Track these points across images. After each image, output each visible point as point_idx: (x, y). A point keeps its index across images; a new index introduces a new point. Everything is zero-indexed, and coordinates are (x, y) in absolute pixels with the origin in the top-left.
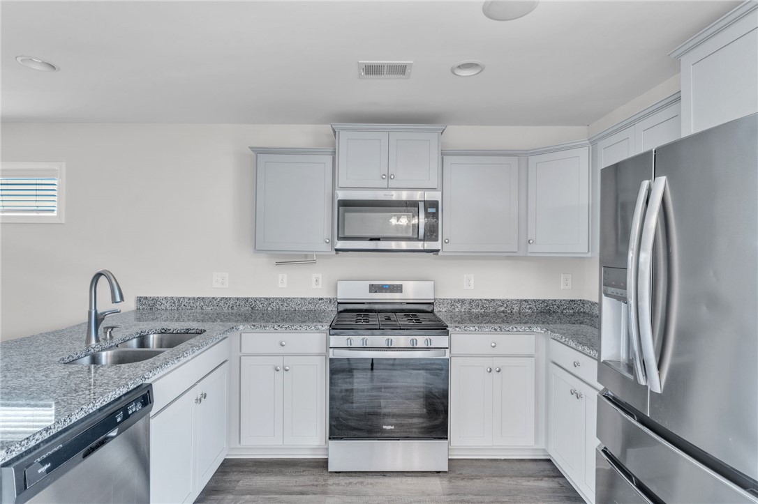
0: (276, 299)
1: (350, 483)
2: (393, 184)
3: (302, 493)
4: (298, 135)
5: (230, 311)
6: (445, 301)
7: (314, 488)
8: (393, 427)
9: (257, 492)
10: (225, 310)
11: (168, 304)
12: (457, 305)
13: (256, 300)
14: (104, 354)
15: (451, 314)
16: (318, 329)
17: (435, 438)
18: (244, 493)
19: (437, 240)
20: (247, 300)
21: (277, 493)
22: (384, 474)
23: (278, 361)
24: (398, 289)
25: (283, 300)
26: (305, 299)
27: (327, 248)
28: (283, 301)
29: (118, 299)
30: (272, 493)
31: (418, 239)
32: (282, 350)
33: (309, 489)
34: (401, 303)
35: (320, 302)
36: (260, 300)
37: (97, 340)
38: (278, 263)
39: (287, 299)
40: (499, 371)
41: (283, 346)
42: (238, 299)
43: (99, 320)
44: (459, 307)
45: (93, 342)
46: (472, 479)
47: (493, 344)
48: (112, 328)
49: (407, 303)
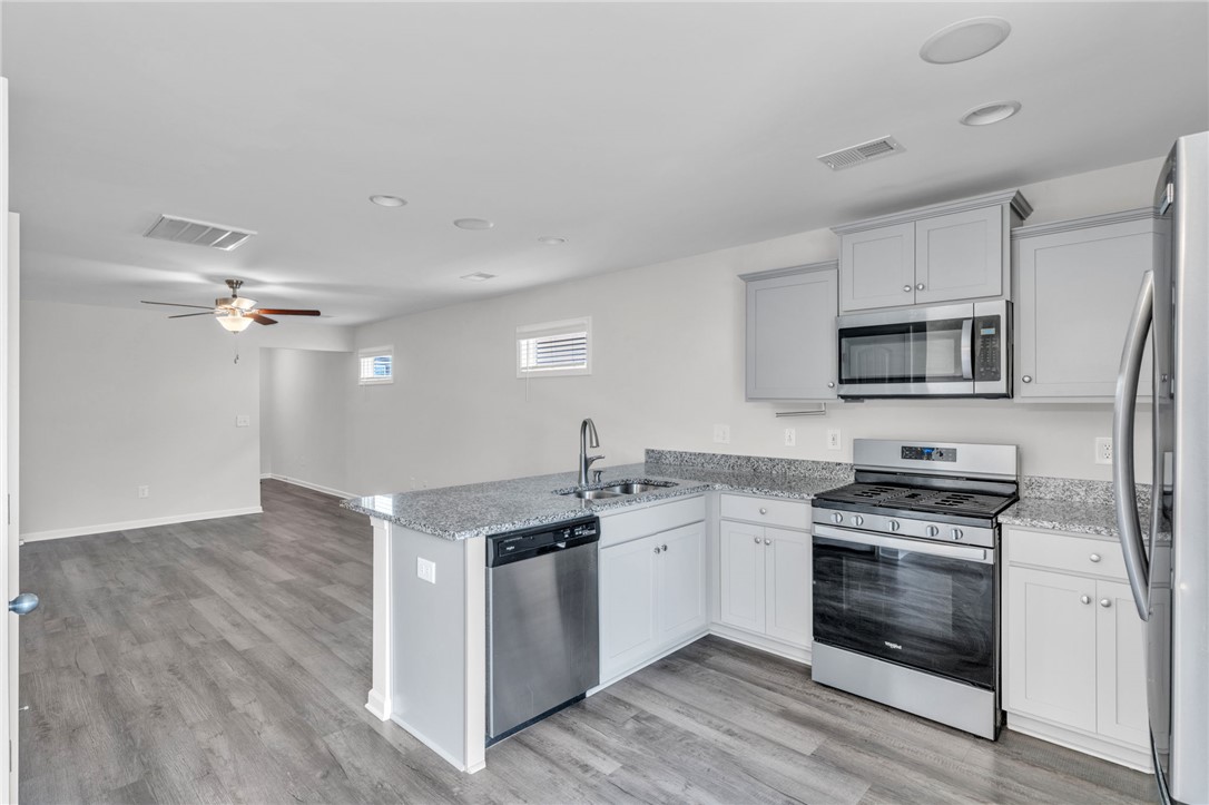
0: (782, 460)
1: (834, 701)
2: (922, 297)
3: (769, 689)
4: (806, 246)
5: (731, 471)
6: (1051, 482)
7: (785, 689)
8: (900, 647)
9: (724, 671)
10: (726, 469)
11: (671, 460)
12: (1078, 490)
13: (758, 459)
14: (587, 493)
15: (1064, 504)
16: (803, 498)
17: (974, 684)
18: (710, 667)
19: (999, 379)
20: (749, 459)
21: (742, 679)
22: (887, 708)
23: (759, 532)
24: (950, 455)
25: (790, 462)
26: (818, 463)
27: (831, 394)
28: (790, 464)
29: (594, 444)
30: (738, 677)
31: (961, 379)
32: (760, 518)
33: (780, 688)
34: (957, 478)
35: (838, 468)
36: (763, 460)
37: (587, 481)
38: (778, 415)
39: (795, 461)
40: (1108, 606)
41: (763, 513)
42: (739, 457)
43: (587, 462)
44: (1083, 494)
45: (583, 482)
46: (1034, 766)
47: (1094, 557)
48: (600, 472)
49: (968, 479)
